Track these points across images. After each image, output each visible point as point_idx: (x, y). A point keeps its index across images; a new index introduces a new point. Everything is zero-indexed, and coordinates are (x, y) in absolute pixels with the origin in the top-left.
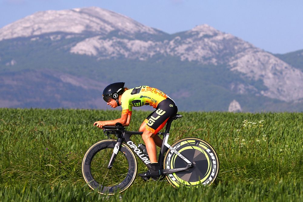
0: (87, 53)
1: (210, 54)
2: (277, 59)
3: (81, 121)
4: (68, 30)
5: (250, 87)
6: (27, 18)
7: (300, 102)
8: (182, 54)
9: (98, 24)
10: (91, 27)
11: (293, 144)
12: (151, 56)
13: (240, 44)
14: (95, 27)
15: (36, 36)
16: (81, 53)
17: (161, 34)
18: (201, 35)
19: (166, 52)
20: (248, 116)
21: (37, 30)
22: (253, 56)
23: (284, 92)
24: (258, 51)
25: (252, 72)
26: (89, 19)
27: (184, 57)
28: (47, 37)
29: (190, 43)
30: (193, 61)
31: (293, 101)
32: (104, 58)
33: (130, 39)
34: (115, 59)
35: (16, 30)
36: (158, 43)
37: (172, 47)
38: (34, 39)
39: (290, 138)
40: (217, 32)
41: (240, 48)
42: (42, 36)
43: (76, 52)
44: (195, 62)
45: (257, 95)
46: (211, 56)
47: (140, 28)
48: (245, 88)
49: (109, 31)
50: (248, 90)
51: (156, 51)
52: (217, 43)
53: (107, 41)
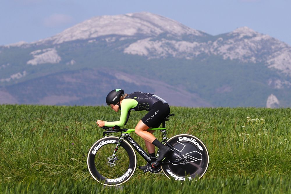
0: (139, 54)
1: (249, 53)
4: (122, 33)
5: (286, 82)
6: (84, 22)
8: (224, 54)
9: (149, 27)
10: (142, 30)
12: (196, 55)
13: (277, 44)
14: (146, 30)
15: (93, 39)
16: (133, 53)
17: (205, 36)
18: (241, 36)
19: (210, 52)
21: (94, 33)
22: (289, 54)
25: (288, 69)
26: (140, 23)
27: (226, 56)
28: (103, 39)
30: (234, 59)
32: (154, 57)
33: (177, 40)
34: (164, 58)
35: (75, 34)
36: (202, 44)
37: (215, 47)
38: (91, 41)
40: (256, 33)
42: (98, 38)
43: (129, 52)
44: (237, 60)
46: (250, 55)
47: (186, 30)
48: (281, 84)
49: (158, 33)
50: (284, 85)
51: (200, 51)
52: (256, 43)
53: (156, 42)
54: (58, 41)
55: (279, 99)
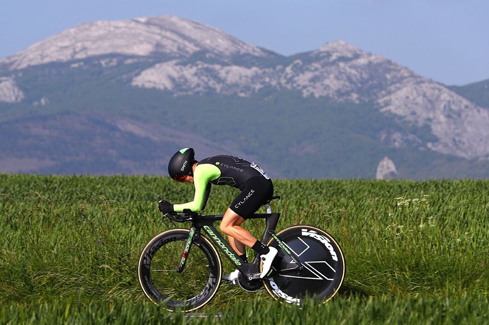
0: (157, 87)
1: (347, 87)
2: (453, 93)
4: (127, 51)
5: (411, 137)
6: (64, 32)
8: (305, 87)
9: (175, 41)
10: (163, 46)
11: (480, 231)
12: (256, 91)
13: (395, 70)
14: (170, 46)
15: (79, 61)
16: (147, 85)
17: (272, 56)
18: (334, 57)
19: (279, 84)
20: (409, 185)
21: (81, 51)
22: (415, 88)
23: (464, 144)
24: (423, 82)
25: (414, 113)
26: (160, 34)
27: (308, 91)
28: (96, 62)
29: (317, 69)
30: (321, 97)
31: (477, 158)
32: (184, 93)
33: (224, 65)
34: (201, 94)
35: (48, 52)
36: (267, 70)
37: (289, 76)
38: (76, 65)
39: (476, 223)
40: (359, 52)
41: (395, 77)
42: (88, 60)
43: (140, 84)
44: (327, 98)
45: (422, 149)
46: (349, 89)
47: (239, 47)
48: (402, 139)
49: (191, 52)
50: (407, 141)
51: (264, 83)
52: (359, 70)
53: (187, 67)
54: (19, 65)
55: (397, 168)
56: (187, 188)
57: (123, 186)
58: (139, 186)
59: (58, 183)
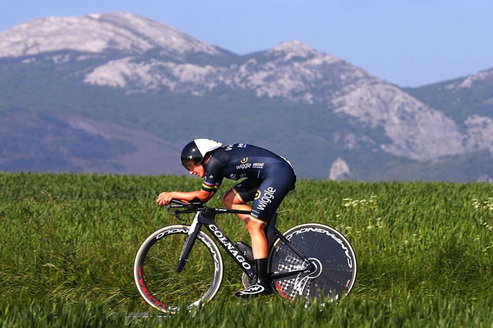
0: (110, 84)
1: (301, 87)
2: (406, 95)
3: (100, 194)
4: (80, 48)
5: (364, 138)
6: (16, 28)
7: (442, 161)
8: (259, 86)
9: (128, 38)
10: (116, 44)
11: (429, 233)
12: (210, 89)
13: (349, 71)
14: (124, 43)
15: (30, 56)
16: (100, 82)
17: (226, 55)
18: (289, 56)
19: (233, 83)
20: (360, 187)
21: (33, 46)
22: (370, 90)
23: (417, 146)
24: (376, 83)
25: (367, 114)
26: (113, 31)
27: (262, 90)
28: (48, 58)
30: (275, 97)
31: (430, 161)
32: (137, 91)
33: (178, 63)
34: (154, 92)
36: (221, 69)
37: (243, 75)
38: (27, 61)
39: (425, 225)
40: (313, 52)
41: (349, 78)
42: (40, 56)
43: (92, 81)
44: (279, 99)
45: (375, 150)
46: (303, 89)
47: (193, 45)
48: (356, 140)
49: (145, 49)
50: (360, 142)
51: (217, 82)
52: (313, 70)
53: (141, 64)
55: (351, 169)
56: (137, 187)
57: (71, 184)
58: (88, 184)
59: (6, 180)
